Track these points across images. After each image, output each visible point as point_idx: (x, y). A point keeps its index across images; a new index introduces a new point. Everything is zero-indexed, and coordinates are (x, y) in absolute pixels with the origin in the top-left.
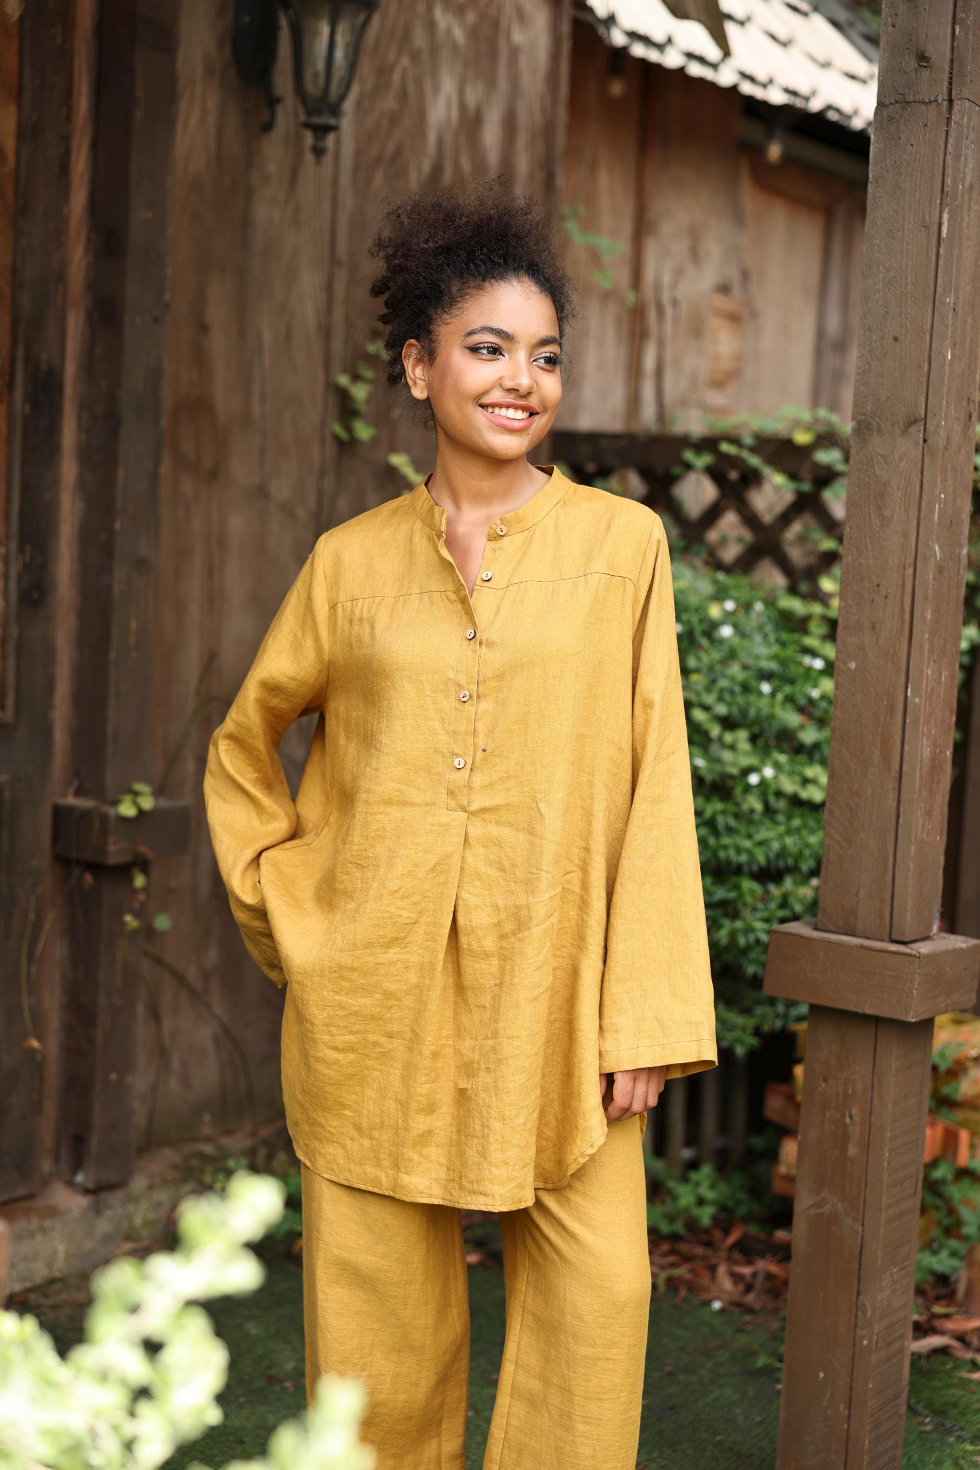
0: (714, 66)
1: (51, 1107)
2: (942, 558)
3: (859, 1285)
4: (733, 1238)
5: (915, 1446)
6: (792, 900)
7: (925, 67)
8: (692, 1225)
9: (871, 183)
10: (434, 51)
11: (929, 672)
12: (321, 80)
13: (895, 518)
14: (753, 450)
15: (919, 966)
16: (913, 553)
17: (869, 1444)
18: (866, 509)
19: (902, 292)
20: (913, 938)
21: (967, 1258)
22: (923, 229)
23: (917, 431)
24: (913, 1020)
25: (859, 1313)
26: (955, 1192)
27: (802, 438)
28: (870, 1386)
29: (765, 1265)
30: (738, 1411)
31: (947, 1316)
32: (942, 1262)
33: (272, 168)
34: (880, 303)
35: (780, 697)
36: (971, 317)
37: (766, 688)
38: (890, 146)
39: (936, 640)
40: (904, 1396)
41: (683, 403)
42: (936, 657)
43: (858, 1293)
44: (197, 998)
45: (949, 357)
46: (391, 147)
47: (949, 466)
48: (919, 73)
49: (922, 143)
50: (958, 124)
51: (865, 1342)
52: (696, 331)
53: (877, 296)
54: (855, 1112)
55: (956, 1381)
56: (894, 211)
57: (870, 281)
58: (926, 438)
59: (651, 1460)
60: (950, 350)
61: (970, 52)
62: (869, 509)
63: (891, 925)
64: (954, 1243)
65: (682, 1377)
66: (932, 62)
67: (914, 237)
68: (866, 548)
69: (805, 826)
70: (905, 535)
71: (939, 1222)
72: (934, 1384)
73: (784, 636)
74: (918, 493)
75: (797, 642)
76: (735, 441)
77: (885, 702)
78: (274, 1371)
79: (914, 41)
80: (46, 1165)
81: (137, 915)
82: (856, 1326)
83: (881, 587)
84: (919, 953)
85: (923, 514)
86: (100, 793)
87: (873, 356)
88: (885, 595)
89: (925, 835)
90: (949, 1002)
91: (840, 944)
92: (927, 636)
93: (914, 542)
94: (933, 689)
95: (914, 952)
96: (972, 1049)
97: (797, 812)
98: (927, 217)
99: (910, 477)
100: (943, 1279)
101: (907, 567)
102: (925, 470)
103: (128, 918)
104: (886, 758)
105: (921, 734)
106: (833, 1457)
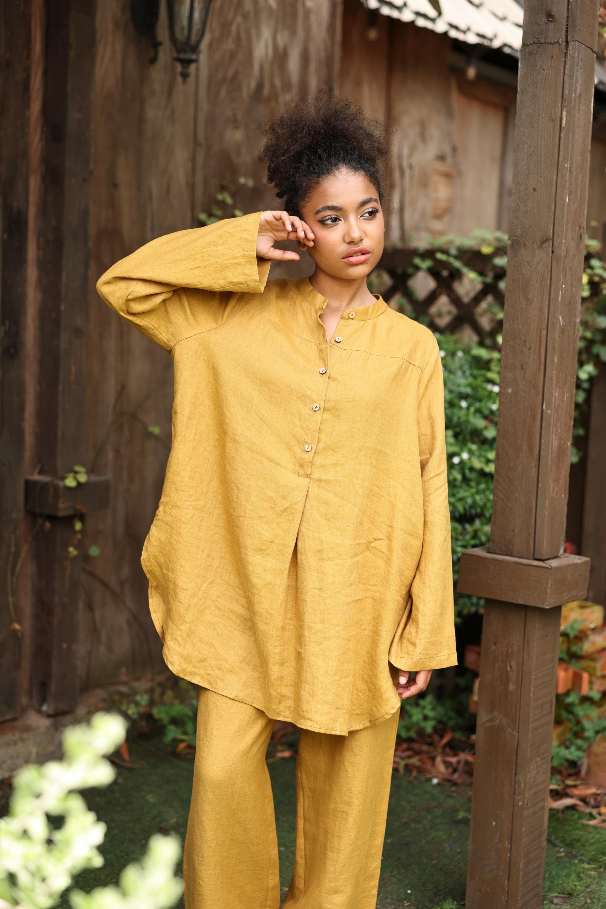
0: (433, 20)
1: (26, 664)
2: (564, 324)
3: (516, 769)
4: (445, 740)
5: (554, 866)
6: (480, 534)
7: (551, 21)
8: (421, 732)
9: (519, 93)
10: (257, 13)
11: (556, 394)
12: (186, 31)
13: (535, 300)
14: (456, 257)
15: (551, 574)
16: (546, 321)
17: (523, 865)
18: (517, 295)
19: (538, 161)
20: (548, 557)
21: (588, 751)
22: (551, 121)
23: (548, 246)
24: (548, 607)
25: (517, 786)
26: (580, 711)
27: (486, 250)
28: (523, 830)
29: (464, 756)
30: (446, 845)
31: (575, 786)
32: (572, 754)
33: (157, 86)
34: (525, 167)
35: (472, 409)
36: (581, 175)
37: (464, 404)
38: (530, 70)
39: (560, 374)
40: (545, 836)
41: (417, 229)
42: (560, 385)
43: (516, 774)
44: (117, 597)
45: (567, 200)
46: (231, 73)
47: (568, 268)
48: (548, 25)
49: (550, 68)
50: (572, 57)
51: (520, 804)
52: (424, 184)
53: (523, 163)
54: (513, 663)
55: (579, 826)
56: (533, 111)
57: (519, 154)
58: (553, 250)
59: (392, 876)
60: (568, 196)
61: (579, 12)
62: (519, 295)
63: (534, 549)
64: (579, 742)
65: (412, 825)
66: (555, 18)
67: (546, 127)
68: (518, 318)
69: (488, 488)
70: (541, 310)
71: (571, 729)
72: (567, 827)
73: (476, 372)
74: (549, 284)
75: (483, 376)
76: (445, 252)
77: (530, 413)
78: (163, 825)
79: (544, 5)
80: (24, 700)
81: (76, 548)
82: (515, 794)
83: (527, 343)
84: (551, 566)
85: (552, 297)
86: (54, 473)
87: (521, 200)
88: (529, 348)
89: (555, 494)
90: (570, 596)
91: (503, 561)
92: (555, 372)
93: (546, 314)
94: (559, 405)
95: (548, 566)
96: (591, 623)
97: (483, 480)
98: (553, 114)
99: (544, 274)
100: (573, 764)
101: (542, 330)
102: (553, 270)
103: (71, 549)
104: (531, 447)
105: (551, 432)
106: (501, 873)
